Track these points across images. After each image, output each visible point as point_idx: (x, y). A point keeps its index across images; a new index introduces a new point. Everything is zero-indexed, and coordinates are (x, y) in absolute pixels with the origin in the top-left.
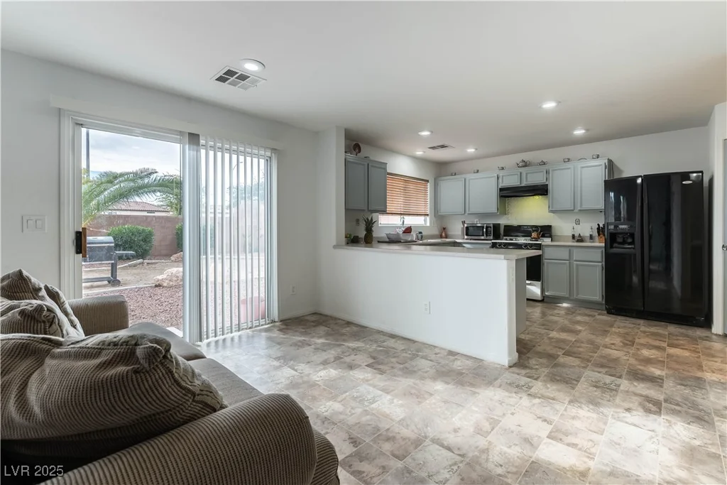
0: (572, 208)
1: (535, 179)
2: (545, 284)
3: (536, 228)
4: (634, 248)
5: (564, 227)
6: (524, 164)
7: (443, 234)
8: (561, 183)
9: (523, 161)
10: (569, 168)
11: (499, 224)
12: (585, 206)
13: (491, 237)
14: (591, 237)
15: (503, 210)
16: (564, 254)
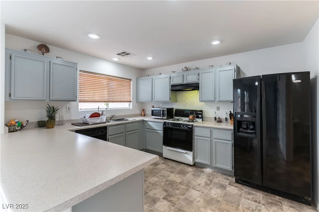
0: (214, 100)
1: (191, 79)
2: (195, 153)
3: (192, 112)
4: (255, 133)
5: (210, 112)
6: (186, 69)
7: (143, 113)
8: (206, 82)
9: (186, 68)
10: (212, 72)
11: (173, 108)
12: (222, 99)
13: (165, 118)
14: (226, 119)
15: (174, 99)
16: (207, 133)
